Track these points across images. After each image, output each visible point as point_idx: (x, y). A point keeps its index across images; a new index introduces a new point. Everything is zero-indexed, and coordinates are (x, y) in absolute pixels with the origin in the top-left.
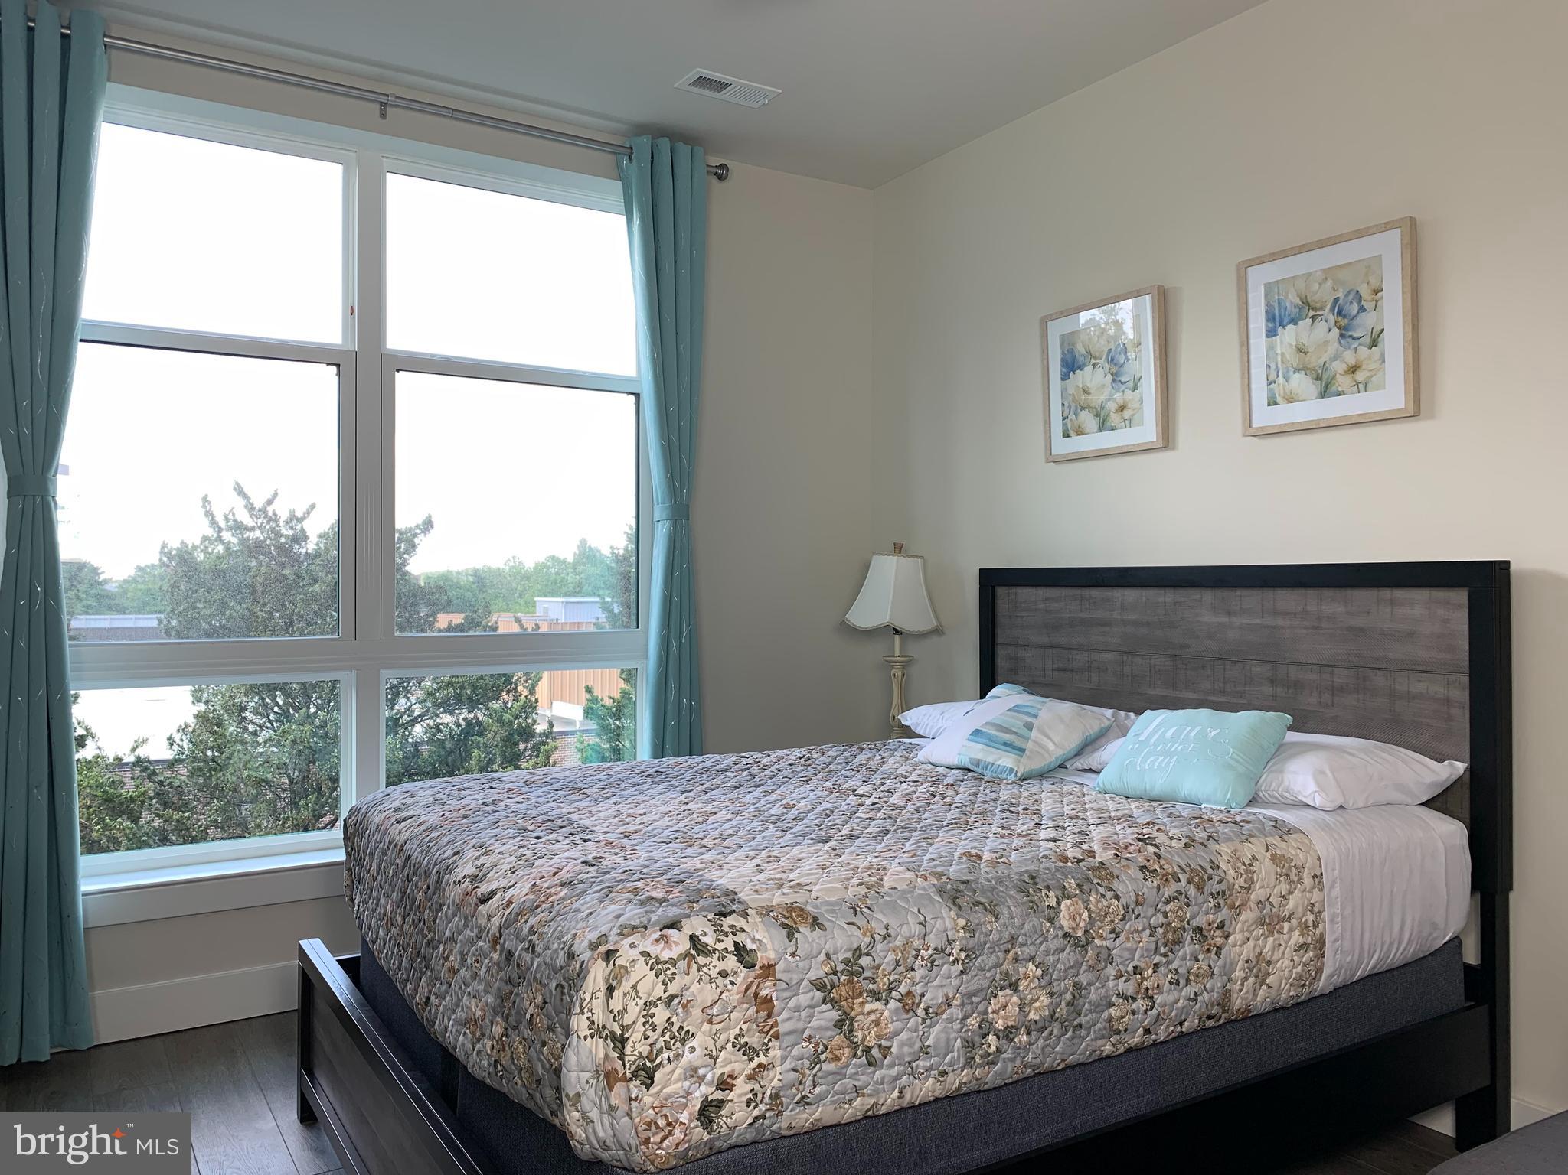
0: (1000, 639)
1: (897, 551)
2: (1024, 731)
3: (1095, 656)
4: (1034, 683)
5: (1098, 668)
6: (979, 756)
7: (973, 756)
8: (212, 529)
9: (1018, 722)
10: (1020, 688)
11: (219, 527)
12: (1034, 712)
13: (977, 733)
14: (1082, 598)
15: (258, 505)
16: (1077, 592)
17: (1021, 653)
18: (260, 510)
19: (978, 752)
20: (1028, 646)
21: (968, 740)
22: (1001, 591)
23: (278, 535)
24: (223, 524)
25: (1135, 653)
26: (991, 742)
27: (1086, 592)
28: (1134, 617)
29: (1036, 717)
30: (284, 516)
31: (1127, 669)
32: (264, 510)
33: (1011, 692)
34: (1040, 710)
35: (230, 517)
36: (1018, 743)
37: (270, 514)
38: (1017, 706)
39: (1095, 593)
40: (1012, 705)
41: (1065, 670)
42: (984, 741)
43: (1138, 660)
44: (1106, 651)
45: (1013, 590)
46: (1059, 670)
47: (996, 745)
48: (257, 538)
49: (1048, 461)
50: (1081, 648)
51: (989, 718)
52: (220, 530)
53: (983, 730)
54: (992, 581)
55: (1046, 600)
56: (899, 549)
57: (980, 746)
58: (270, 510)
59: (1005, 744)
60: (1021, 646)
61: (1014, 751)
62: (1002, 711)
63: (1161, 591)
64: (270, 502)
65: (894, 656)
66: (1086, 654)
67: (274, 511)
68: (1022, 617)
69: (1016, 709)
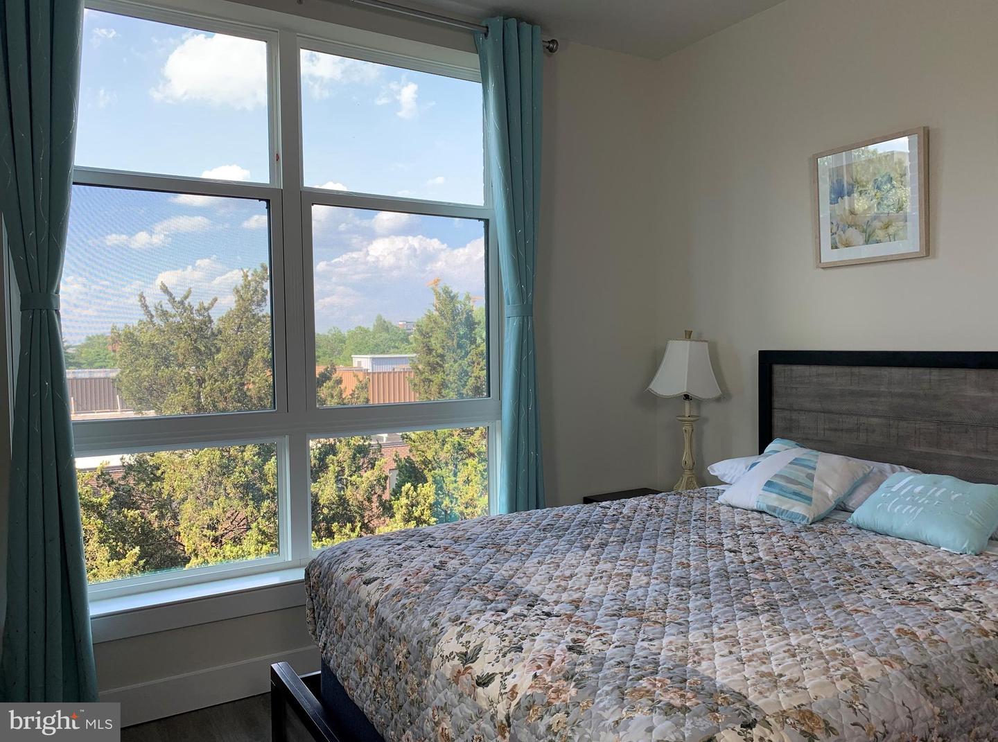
0: (777, 403)
1: (687, 337)
2: (807, 482)
3: (863, 420)
4: (807, 439)
5: (867, 429)
6: (775, 504)
7: (770, 504)
8: (146, 317)
9: (802, 474)
10: (793, 443)
11: (151, 315)
12: (812, 464)
13: (769, 484)
14: (852, 374)
15: (178, 299)
16: (847, 369)
17: (795, 416)
18: (179, 303)
19: (772, 500)
20: (802, 410)
21: (763, 490)
22: (778, 369)
23: (193, 320)
24: (154, 313)
25: (902, 419)
26: (782, 492)
27: (856, 370)
28: (900, 391)
29: (815, 469)
30: (196, 307)
31: (893, 431)
32: (182, 303)
33: (787, 447)
34: (817, 462)
35: (159, 307)
36: (805, 492)
37: (186, 305)
38: (796, 459)
39: (864, 371)
40: (792, 459)
41: (836, 430)
42: (777, 491)
43: (904, 424)
44: (873, 416)
45: (788, 368)
46: (831, 429)
47: (788, 495)
48: (178, 322)
49: (817, 267)
50: (850, 413)
51: (777, 470)
52: (152, 316)
53: (775, 481)
54: (769, 361)
55: (818, 375)
56: (688, 335)
57: (774, 496)
58: (186, 302)
59: (795, 494)
60: (795, 410)
61: (803, 500)
62: (785, 465)
63: (927, 371)
64: (186, 297)
65: (684, 416)
66: (856, 418)
67: (189, 303)
68: (796, 388)
69: (795, 462)
